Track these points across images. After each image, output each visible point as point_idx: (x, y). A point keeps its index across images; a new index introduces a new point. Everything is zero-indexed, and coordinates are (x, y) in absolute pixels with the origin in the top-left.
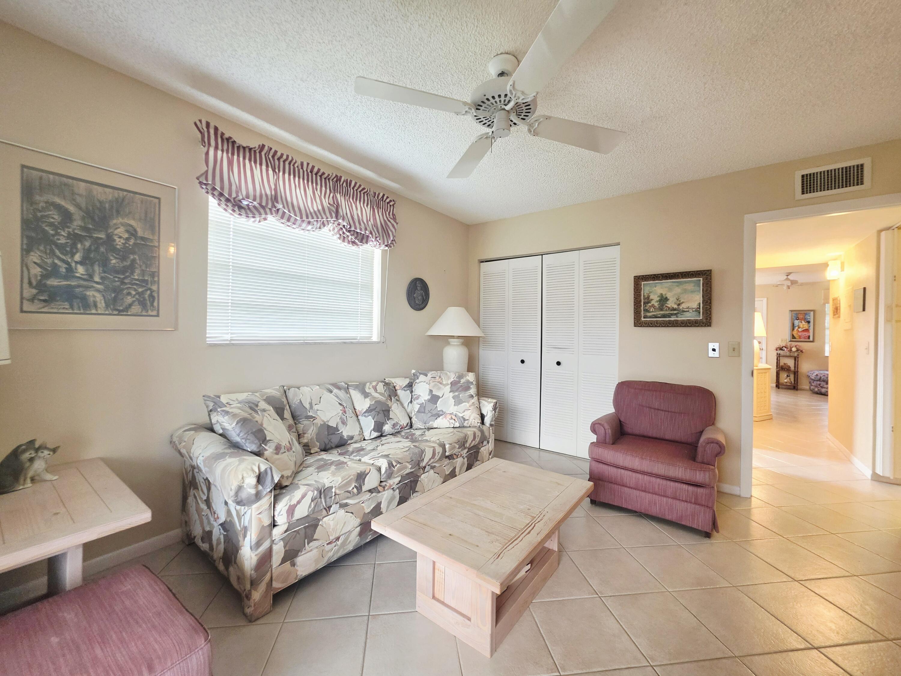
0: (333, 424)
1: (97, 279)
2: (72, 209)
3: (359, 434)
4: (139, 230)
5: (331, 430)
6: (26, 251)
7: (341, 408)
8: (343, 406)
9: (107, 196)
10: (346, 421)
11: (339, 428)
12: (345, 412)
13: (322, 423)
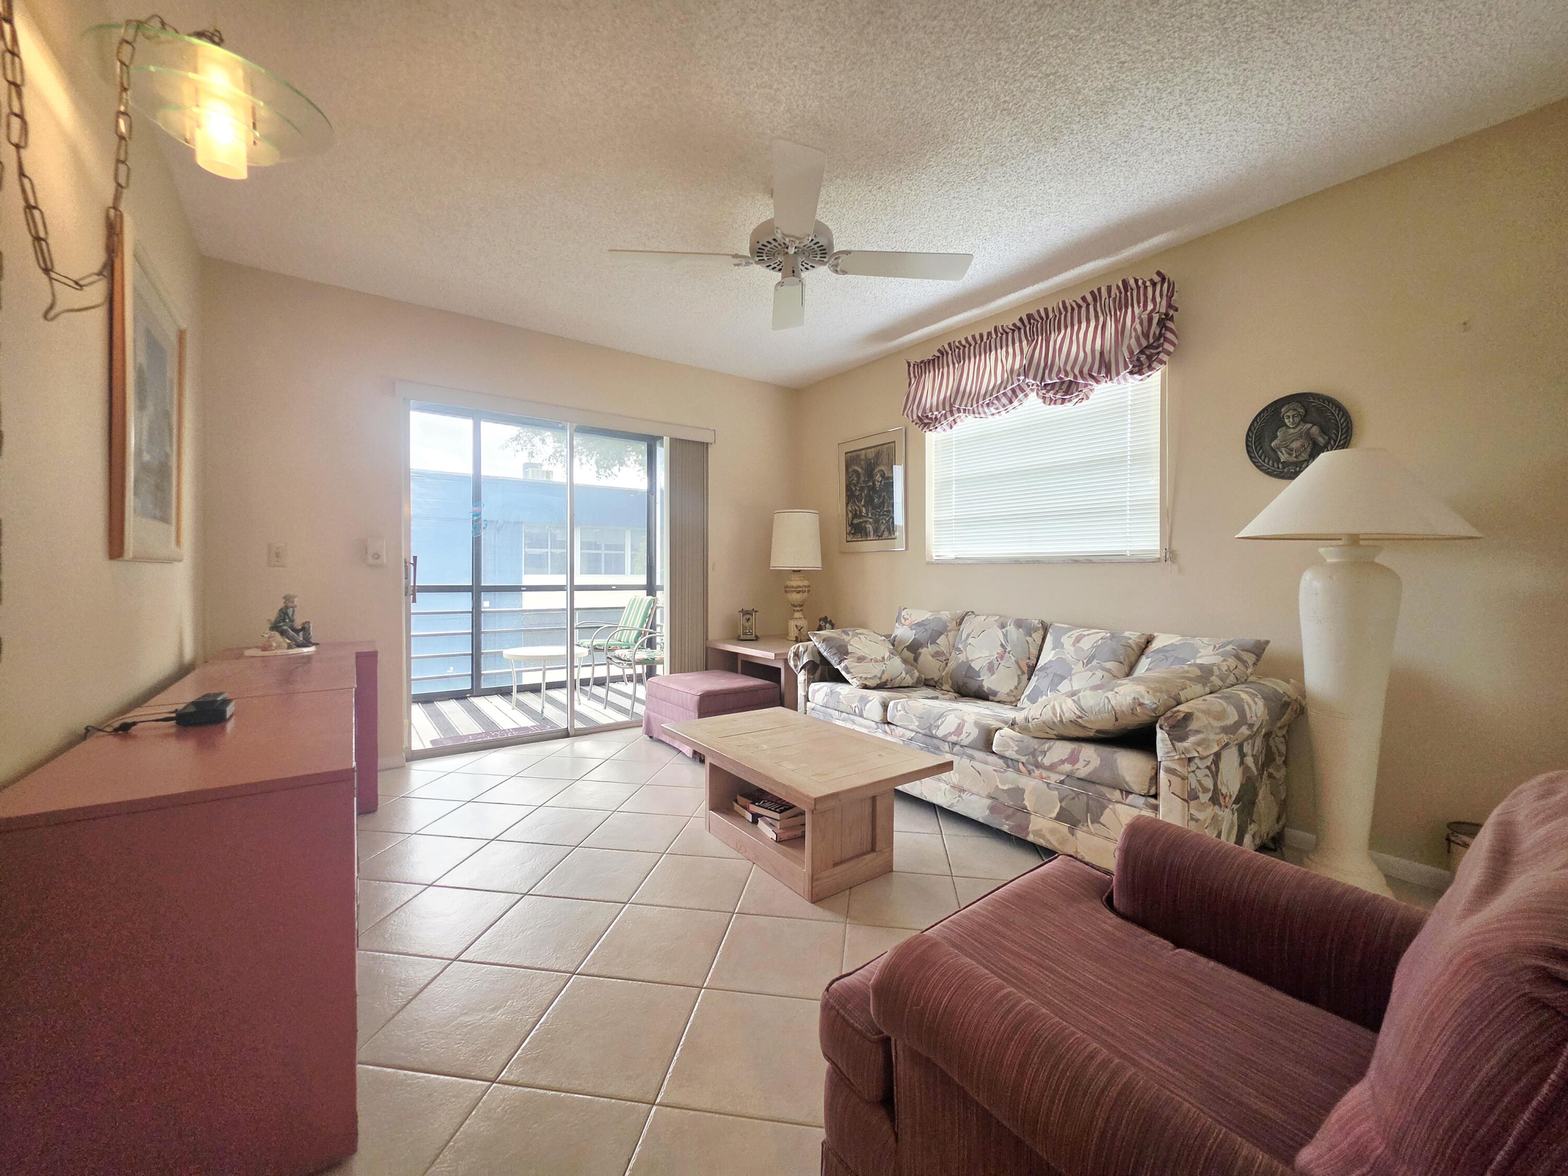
0: (976, 666)
1: (870, 516)
2: (860, 470)
3: (1008, 694)
4: (886, 472)
5: (970, 671)
6: (847, 504)
7: (1000, 650)
8: (1006, 649)
9: (871, 454)
10: (995, 668)
11: (981, 674)
12: (1002, 658)
13: (965, 660)
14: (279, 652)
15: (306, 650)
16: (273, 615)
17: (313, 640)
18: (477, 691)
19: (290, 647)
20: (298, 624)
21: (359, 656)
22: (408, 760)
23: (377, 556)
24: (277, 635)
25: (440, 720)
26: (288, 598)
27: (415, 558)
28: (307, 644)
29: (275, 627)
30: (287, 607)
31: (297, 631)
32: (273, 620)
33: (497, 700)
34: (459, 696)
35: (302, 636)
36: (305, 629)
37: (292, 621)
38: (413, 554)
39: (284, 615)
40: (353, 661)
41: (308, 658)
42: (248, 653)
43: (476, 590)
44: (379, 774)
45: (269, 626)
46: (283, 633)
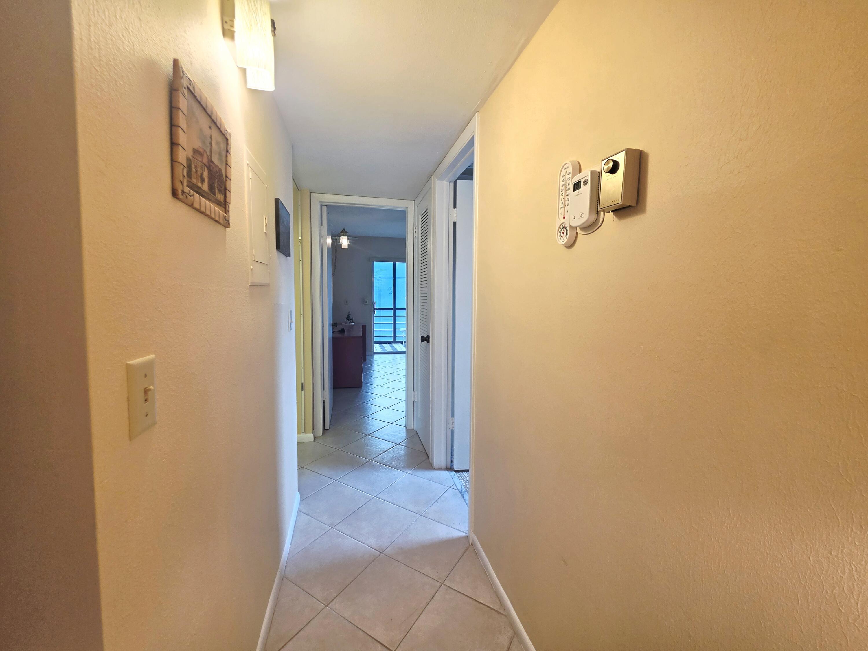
14: (348, 324)
15: (353, 324)
16: (346, 316)
17: (354, 322)
18: (394, 342)
19: (350, 323)
20: (351, 318)
21: (363, 326)
22: (373, 354)
23: (366, 302)
24: (347, 320)
25: (383, 348)
26: (349, 312)
27: (375, 302)
28: (353, 323)
29: (347, 319)
30: (349, 314)
31: (351, 320)
32: (347, 317)
33: (400, 345)
34: (389, 343)
35: (352, 321)
36: (352, 319)
37: (350, 317)
38: (374, 301)
39: (349, 316)
40: (361, 326)
41: (353, 325)
42: (343, 324)
43: (394, 309)
44: (367, 356)
45: (346, 318)
46: (348, 320)
